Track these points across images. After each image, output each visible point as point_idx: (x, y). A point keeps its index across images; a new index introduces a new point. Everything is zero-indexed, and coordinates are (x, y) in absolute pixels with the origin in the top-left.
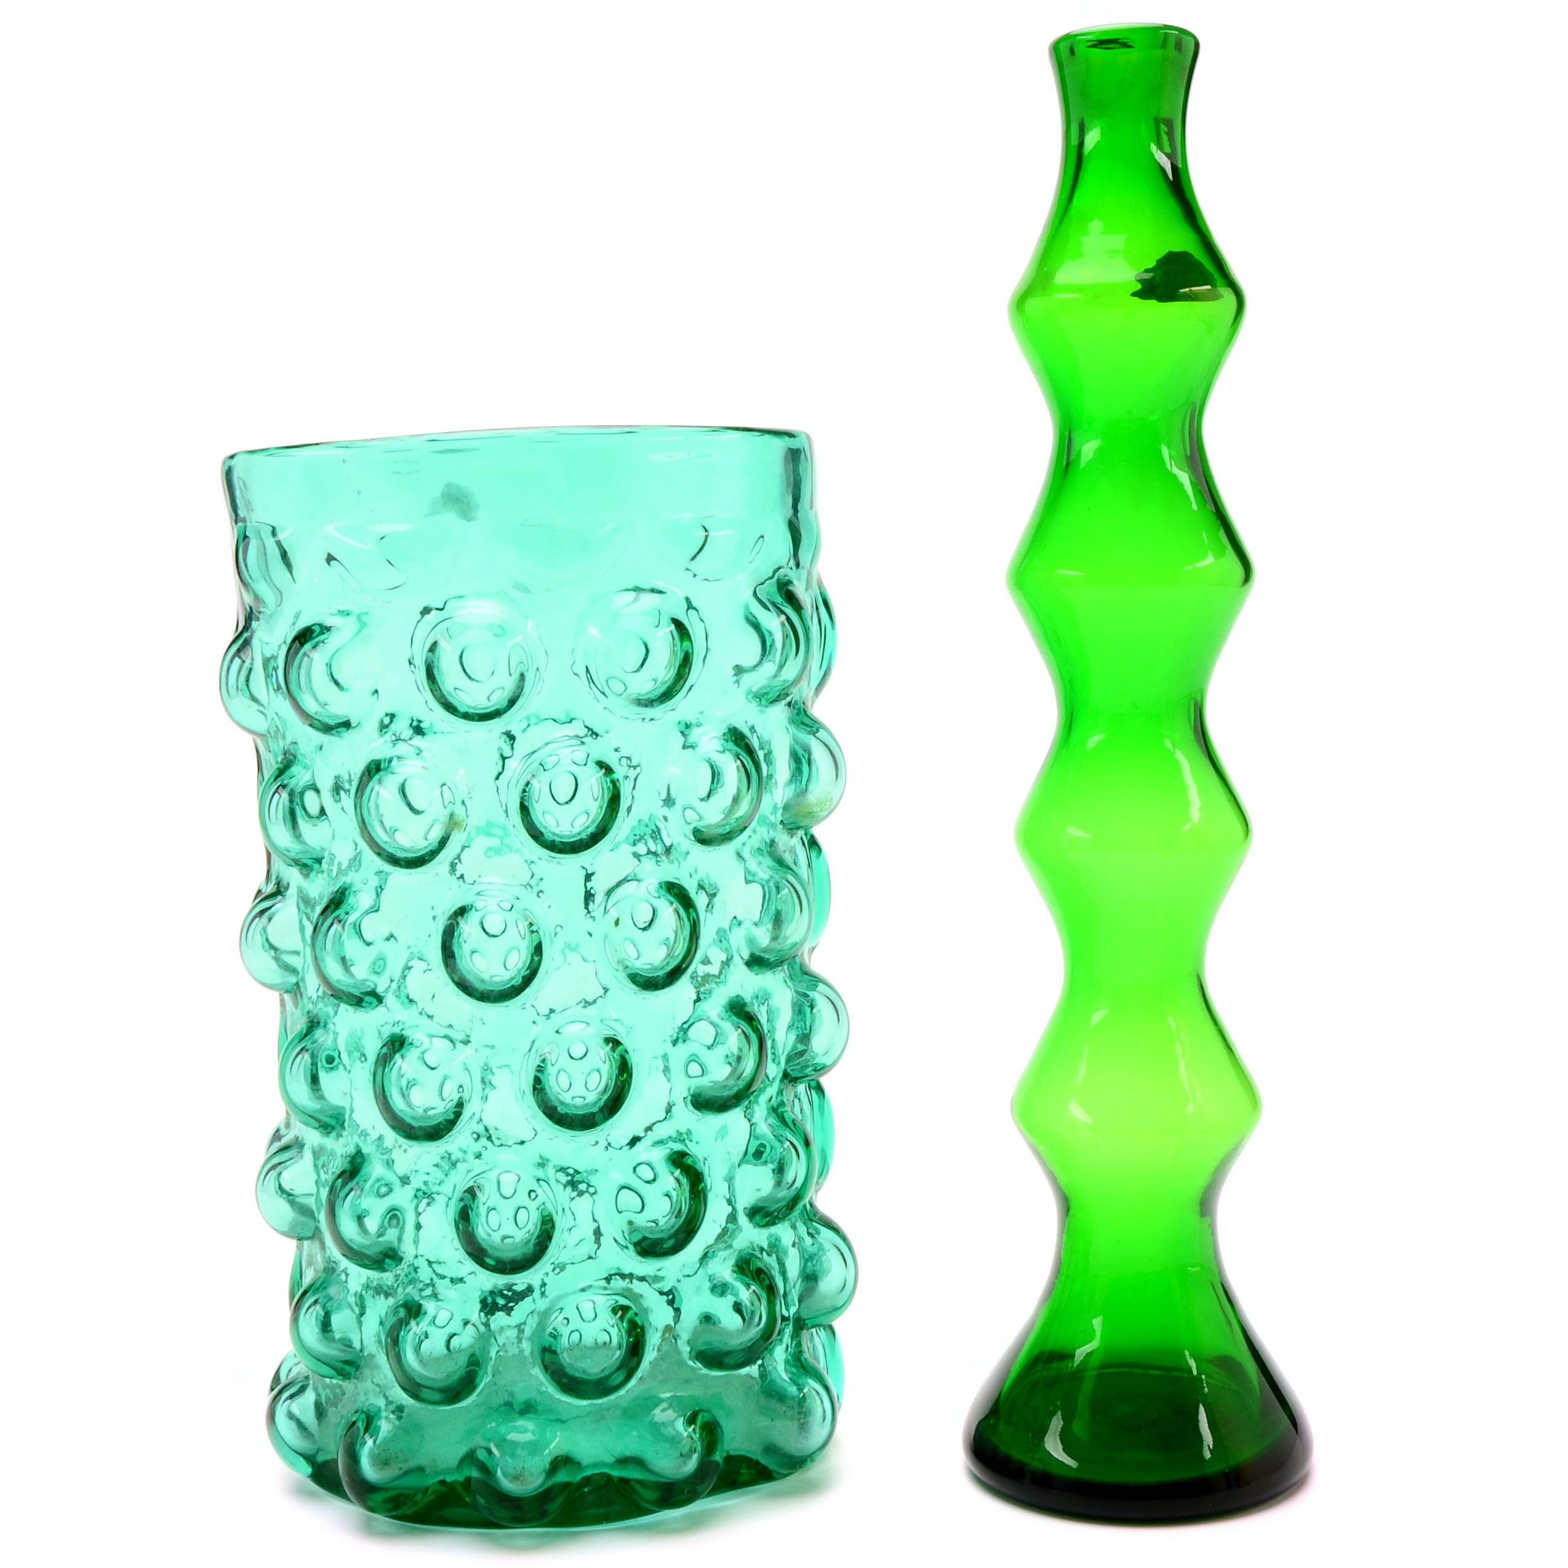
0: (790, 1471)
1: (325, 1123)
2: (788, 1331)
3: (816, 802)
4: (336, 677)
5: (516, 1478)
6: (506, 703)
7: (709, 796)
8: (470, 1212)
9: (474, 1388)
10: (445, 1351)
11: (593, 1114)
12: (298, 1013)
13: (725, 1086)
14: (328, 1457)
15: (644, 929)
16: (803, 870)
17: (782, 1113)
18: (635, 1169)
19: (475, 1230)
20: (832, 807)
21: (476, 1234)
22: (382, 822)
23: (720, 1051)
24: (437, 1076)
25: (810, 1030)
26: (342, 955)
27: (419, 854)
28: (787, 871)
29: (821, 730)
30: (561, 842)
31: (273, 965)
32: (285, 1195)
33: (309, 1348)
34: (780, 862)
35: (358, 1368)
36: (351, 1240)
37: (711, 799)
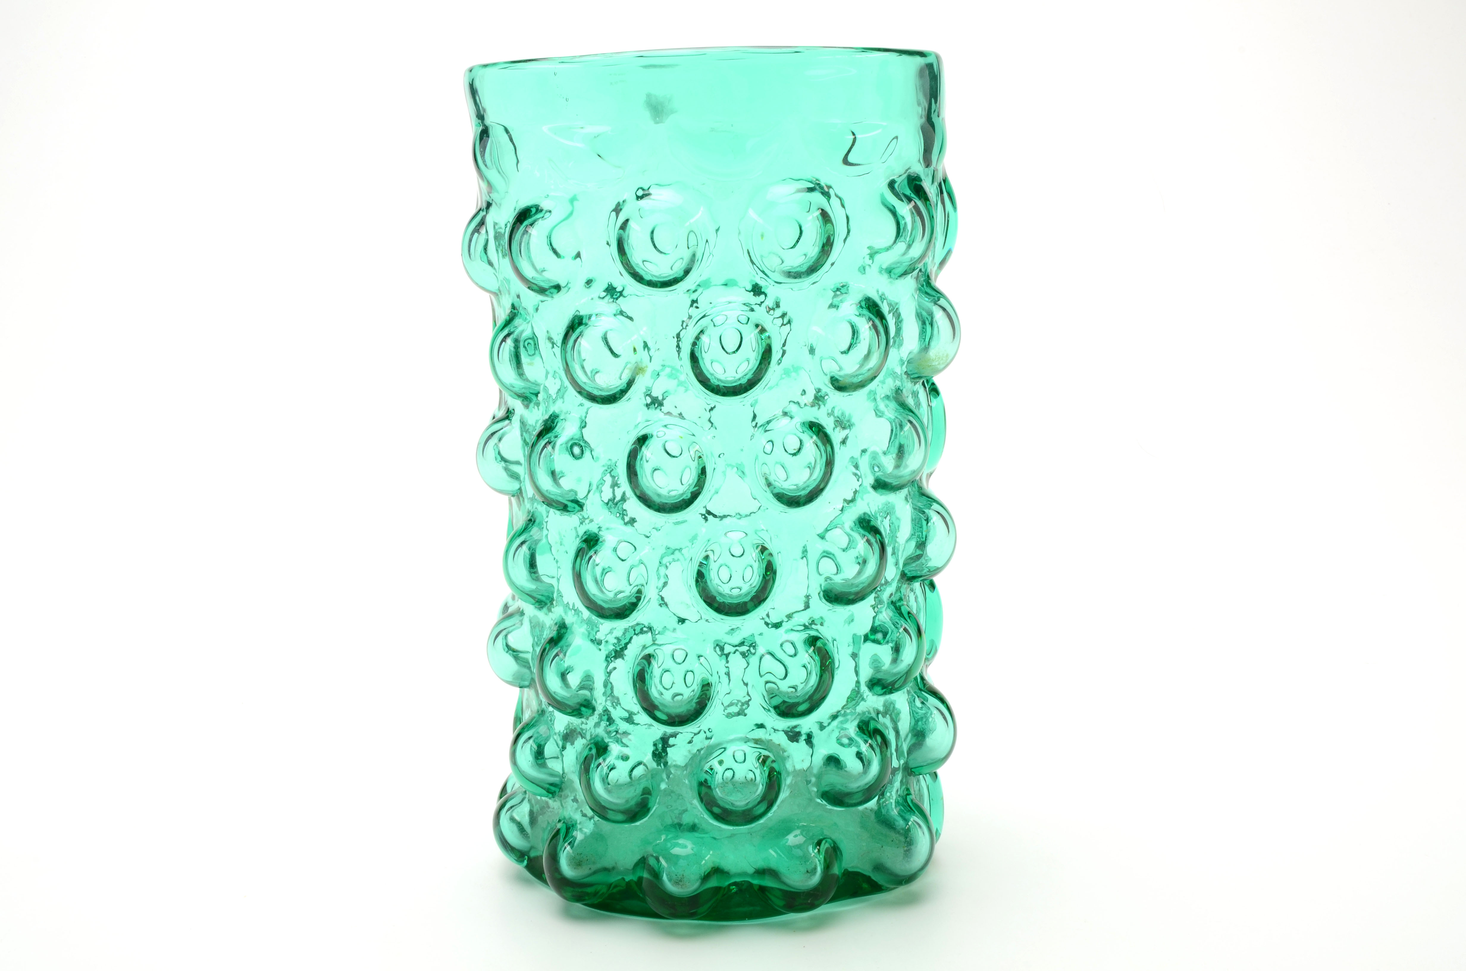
0: (895, 886)
1: (538, 599)
2: (899, 777)
3: (934, 357)
4: (555, 247)
5: (678, 882)
6: (682, 273)
7: (849, 349)
8: (646, 674)
9: (648, 810)
10: (628, 779)
11: (745, 603)
12: (520, 514)
13: (852, 584)
14: (538, 854)
15: (794, 454)
16: (923, 412)
17: (900, 607)
18: (781, 645)
19: (649, 690)
20: (948, 361)
21: (651, 694)
22: (583, 368)
23: (852, 553)
24: (626, 565)
25: (926, 540)
26: (553, 469)
27: (611, 393)
28: (909, 413)
29: (941, 299)
30: (724, 386)
31: (504, 474)
32: (510, 652)
33: (524, 771)
34: (903, 405)
35: (561, 789)
36: (555, 693)
37: (851, 352)
